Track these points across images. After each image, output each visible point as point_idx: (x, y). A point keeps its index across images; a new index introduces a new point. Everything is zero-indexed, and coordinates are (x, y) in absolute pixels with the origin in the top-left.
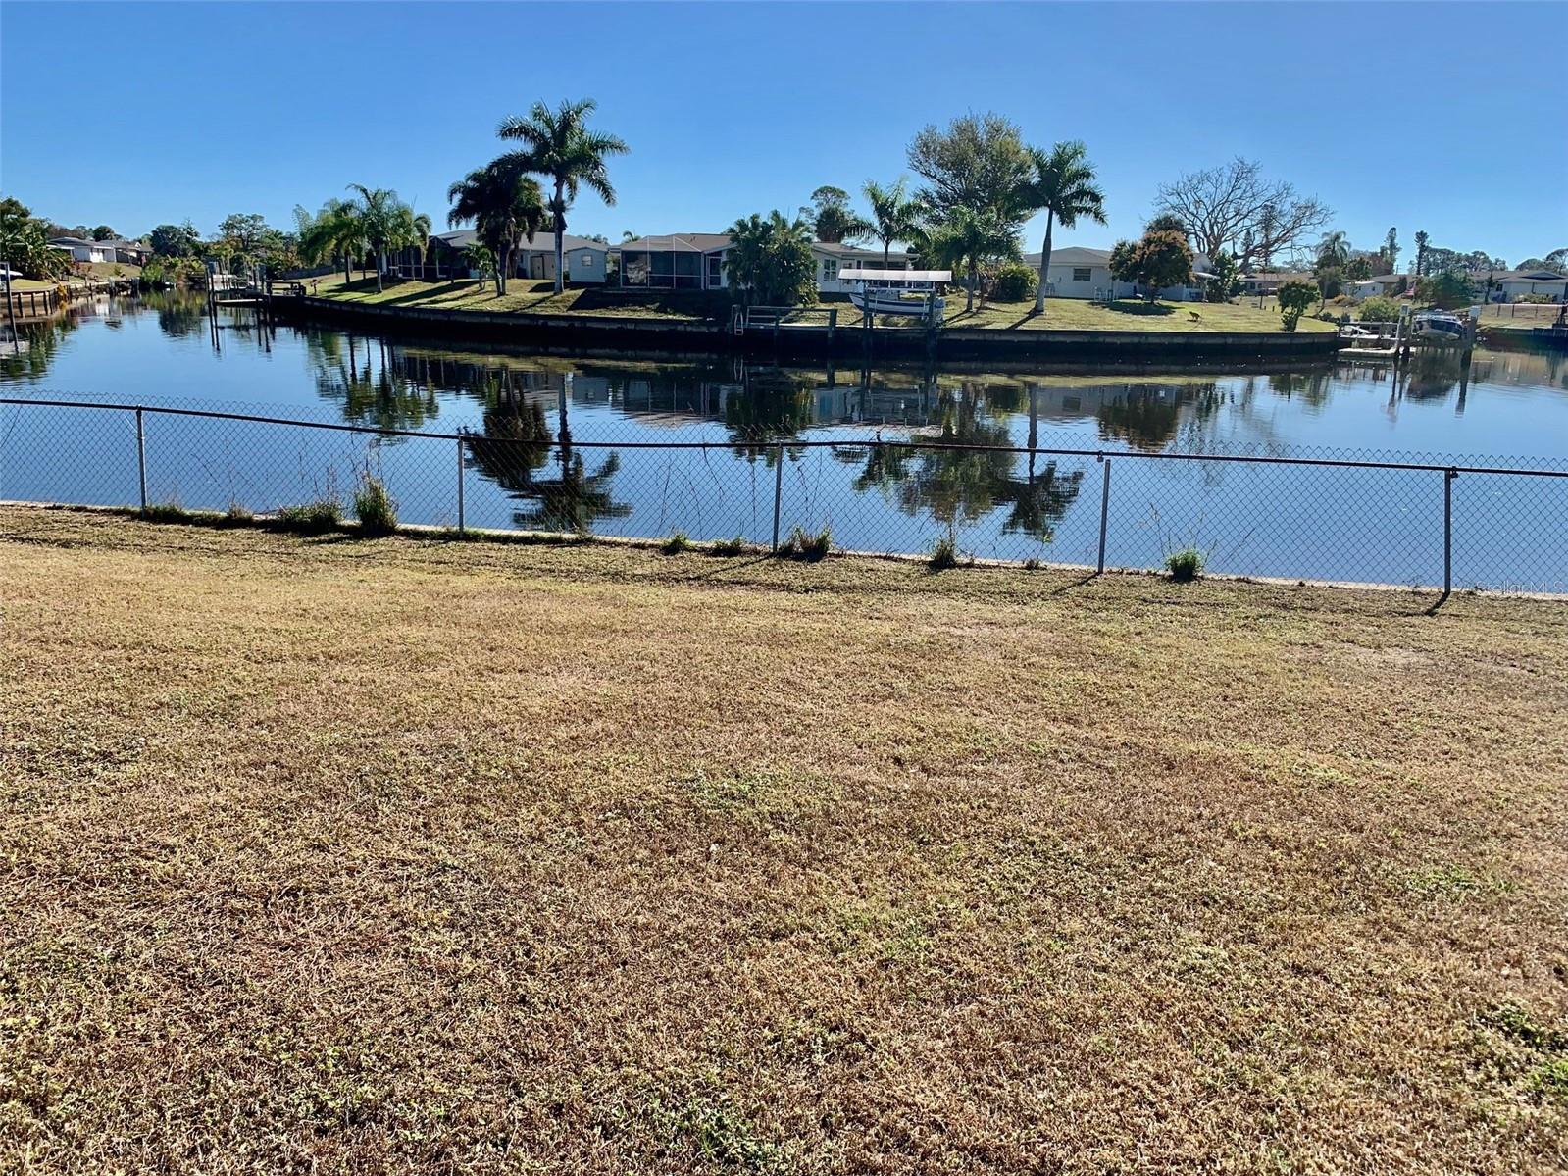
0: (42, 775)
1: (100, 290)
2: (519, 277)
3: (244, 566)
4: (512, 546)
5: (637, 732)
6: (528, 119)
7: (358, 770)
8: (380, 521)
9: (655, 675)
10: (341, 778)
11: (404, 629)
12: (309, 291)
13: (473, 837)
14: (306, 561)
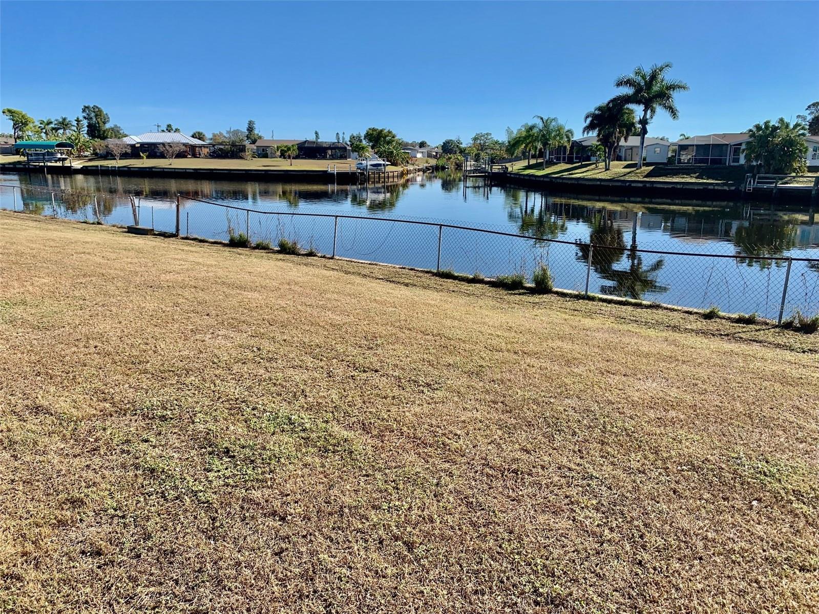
0: (403, 389)
1: (419, 170)
2: (617, 160)
3: (481, 302)
4: (614, 305)
5: (697, 422)
6: (632, 75)
7: (543, 414)
8: (545, 286)
9: (705, 390)
10: (535, 416)
11: (560, 343)
12: (510, 169)
13: (606, 463)
14: (509, 302)
